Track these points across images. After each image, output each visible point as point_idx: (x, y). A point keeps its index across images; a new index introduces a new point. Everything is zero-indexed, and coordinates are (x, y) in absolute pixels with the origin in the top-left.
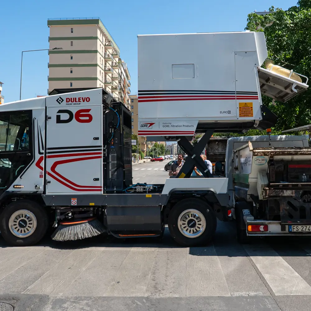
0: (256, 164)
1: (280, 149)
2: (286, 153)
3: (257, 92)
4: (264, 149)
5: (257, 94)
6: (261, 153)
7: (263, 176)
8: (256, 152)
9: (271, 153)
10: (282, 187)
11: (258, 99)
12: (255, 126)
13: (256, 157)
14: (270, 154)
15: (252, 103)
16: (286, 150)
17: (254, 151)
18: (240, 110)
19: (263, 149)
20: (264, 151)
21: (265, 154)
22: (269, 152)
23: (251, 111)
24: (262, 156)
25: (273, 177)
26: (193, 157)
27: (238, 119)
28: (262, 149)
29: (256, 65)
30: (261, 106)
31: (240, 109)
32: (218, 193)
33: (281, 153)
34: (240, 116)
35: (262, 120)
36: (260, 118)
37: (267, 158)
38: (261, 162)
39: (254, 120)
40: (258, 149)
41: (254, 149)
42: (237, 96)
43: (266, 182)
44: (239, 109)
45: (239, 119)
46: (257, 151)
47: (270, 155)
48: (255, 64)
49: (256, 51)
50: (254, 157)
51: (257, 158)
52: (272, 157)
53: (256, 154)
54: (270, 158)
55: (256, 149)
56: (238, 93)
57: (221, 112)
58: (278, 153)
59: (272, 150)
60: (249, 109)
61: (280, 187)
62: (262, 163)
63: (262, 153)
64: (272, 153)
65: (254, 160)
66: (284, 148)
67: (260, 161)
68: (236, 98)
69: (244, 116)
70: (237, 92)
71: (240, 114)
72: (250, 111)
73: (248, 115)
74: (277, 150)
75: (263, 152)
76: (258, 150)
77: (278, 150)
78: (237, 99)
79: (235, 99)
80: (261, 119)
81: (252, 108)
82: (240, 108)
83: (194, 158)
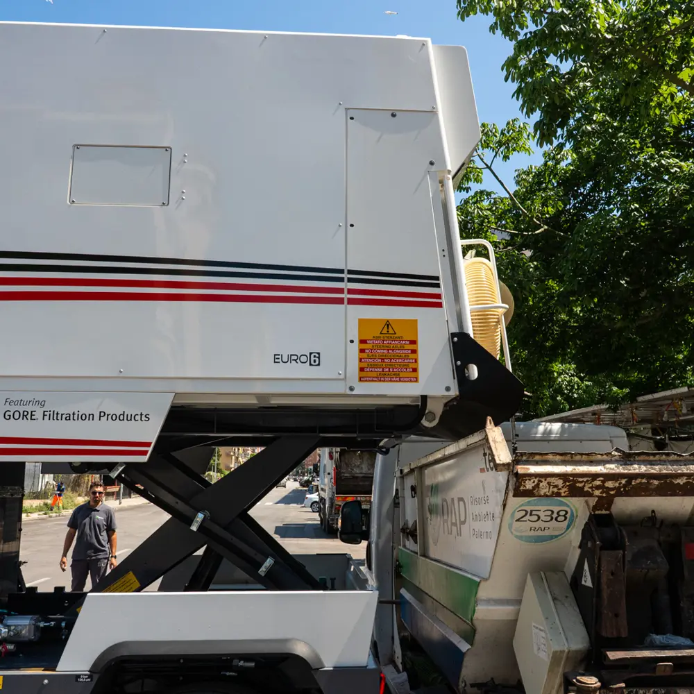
0: (520, 538)
1: (651, 463)
2: (681, 481)
3: (437, 278)
4: (568, 458)
5: (438, 286)
6: (552, 480)
7: (554, 599)
8: (530, 476)
9: (603, 482)
10: (668, 672)
11: (439, 305)
12: (425, 423)
13: (527, 499)
14: (598, 487)
15: (414, 323)
16: (684, 469)
17: (521, 469)
18: (362, 351)
19: (564, 463)
20: (568, 469)
21: (573, 486)
22: (595, 476)
23: (412, 356)
24: (558, 495)
25: (616, 615)
26: (194, 528)
27: (351, 389)
28: (558, 458)
29: (433, 168)
30: (453, 335)
31: (364, 346)
32: (328, 666)
33: (656, 482)
34: (360, 379)
35: (455, 399)
36: (448, 389)
37: (580, 508)
38: (547, 525)
39: (424, 398)
40: (537, 458)
41: (516, 462)
42: (350, 291)
43: (578, 641)
44: (356, 344)
45: (354, 393)
46: (534, 469)
47: (597, 493)
48: (432, 163)
49: (433, 112)
50: (514, 502)
51: (529, 508)
52: (606, 502)
53: (529, 485)
54: (595, 508)
55: (532, 458)
56: (359, 275)
57: (277, 358)
58: (639, 481)
59: (612, 466)
60: (402, 348)
61: (658, 673)
62: (547, 533)
63: (560, 482)
64: (610, 484)
65: (513, 515)
66: (672, 458)
67: (539, 524)
68: (345, 296)
69: (381, 378)
70: (350, 272)
71: (362, 369)
72: (406, 357)
73: (397, 375)
74: (636, 469)
75: (564, 476)
76: (537, 463)
77: (643, 469)
78: (351, 302)
79: (340, 301)
80: (454, 392)
81: (414, 342)
82: (362, 342)
83: (200, 528)
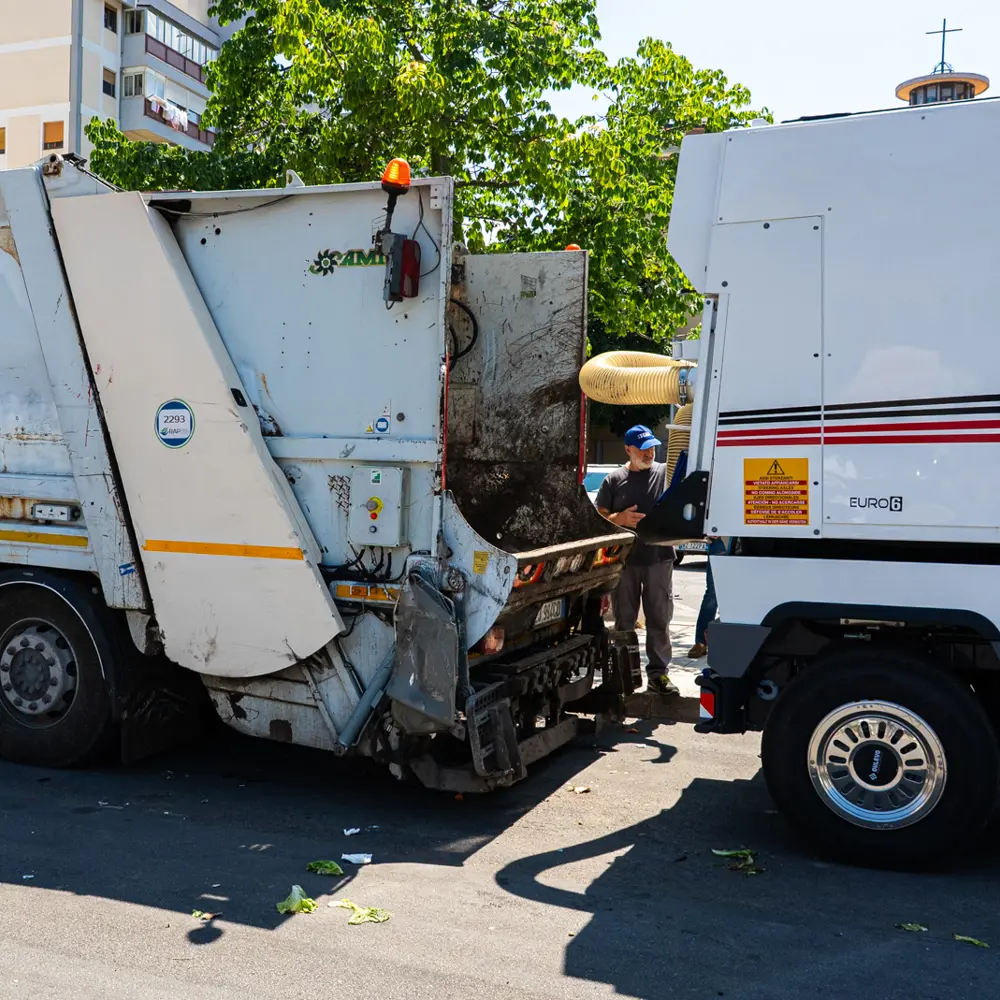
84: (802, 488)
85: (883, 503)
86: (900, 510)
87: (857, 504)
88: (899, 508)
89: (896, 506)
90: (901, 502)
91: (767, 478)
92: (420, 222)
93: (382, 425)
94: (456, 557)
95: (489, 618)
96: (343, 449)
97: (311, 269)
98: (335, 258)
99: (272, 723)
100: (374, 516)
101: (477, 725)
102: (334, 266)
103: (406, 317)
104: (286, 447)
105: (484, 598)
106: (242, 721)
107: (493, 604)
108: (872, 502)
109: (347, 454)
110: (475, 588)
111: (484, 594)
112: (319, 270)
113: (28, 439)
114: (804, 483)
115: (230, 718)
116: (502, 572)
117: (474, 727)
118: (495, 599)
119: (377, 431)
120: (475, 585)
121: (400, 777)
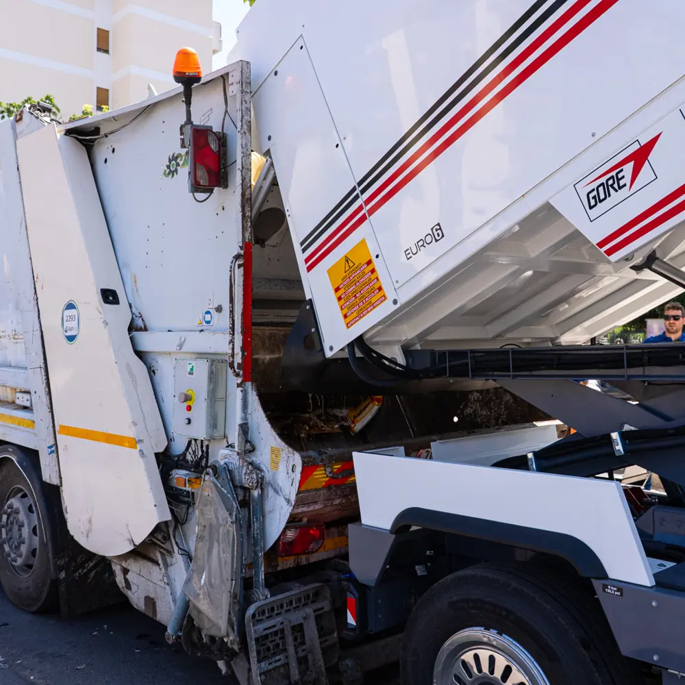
84: (370, 267)
85: (429, 239)
86: (443, 236)
87: (411, 255)
88: (441, 235)
89: (438, 235)
90: (440, 229)
91: (346, 276)
92: (226, 111)
93: (208, 317)
94: (257, 452)
95: (282, 518)
96: (178, 342)
97: (165, 173)
98: (179, 160)
99: (146, 597)
100: (189, 408)
101: (253, 637)
102: (178, 168)
103: (223, 209)
104: (147, 342)
105: (278, 496)
106: (129, 592)
107: (284, 503)
108: (421, 244)
109: (181, 346)
110: (272, 487)
111: (277, 493)
112: (169, 174)
113: (18, 339)
114: (369, 262)
115: (123, 588)
116: (290, 471)
117: (251, 639)
118: (286, 499)
119: (205, 324)
120: (272, 482)
121: (224, 672)
